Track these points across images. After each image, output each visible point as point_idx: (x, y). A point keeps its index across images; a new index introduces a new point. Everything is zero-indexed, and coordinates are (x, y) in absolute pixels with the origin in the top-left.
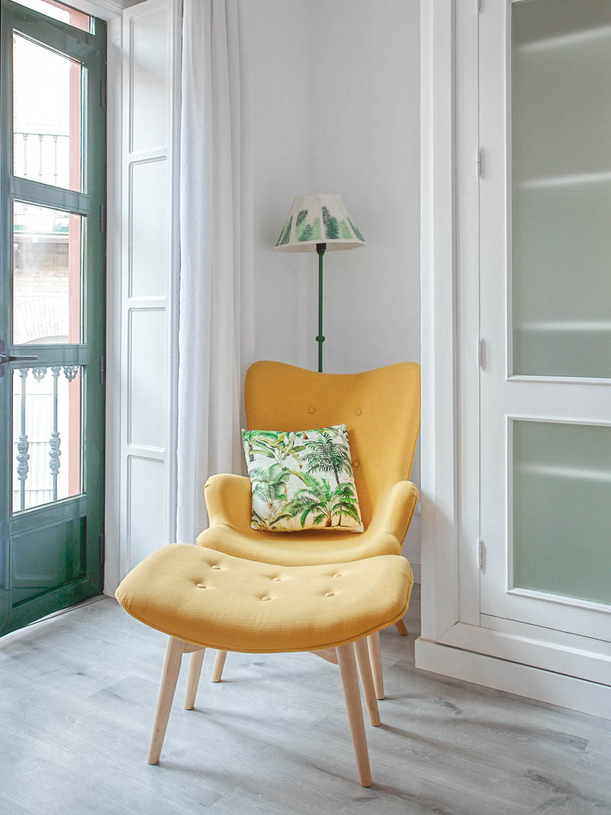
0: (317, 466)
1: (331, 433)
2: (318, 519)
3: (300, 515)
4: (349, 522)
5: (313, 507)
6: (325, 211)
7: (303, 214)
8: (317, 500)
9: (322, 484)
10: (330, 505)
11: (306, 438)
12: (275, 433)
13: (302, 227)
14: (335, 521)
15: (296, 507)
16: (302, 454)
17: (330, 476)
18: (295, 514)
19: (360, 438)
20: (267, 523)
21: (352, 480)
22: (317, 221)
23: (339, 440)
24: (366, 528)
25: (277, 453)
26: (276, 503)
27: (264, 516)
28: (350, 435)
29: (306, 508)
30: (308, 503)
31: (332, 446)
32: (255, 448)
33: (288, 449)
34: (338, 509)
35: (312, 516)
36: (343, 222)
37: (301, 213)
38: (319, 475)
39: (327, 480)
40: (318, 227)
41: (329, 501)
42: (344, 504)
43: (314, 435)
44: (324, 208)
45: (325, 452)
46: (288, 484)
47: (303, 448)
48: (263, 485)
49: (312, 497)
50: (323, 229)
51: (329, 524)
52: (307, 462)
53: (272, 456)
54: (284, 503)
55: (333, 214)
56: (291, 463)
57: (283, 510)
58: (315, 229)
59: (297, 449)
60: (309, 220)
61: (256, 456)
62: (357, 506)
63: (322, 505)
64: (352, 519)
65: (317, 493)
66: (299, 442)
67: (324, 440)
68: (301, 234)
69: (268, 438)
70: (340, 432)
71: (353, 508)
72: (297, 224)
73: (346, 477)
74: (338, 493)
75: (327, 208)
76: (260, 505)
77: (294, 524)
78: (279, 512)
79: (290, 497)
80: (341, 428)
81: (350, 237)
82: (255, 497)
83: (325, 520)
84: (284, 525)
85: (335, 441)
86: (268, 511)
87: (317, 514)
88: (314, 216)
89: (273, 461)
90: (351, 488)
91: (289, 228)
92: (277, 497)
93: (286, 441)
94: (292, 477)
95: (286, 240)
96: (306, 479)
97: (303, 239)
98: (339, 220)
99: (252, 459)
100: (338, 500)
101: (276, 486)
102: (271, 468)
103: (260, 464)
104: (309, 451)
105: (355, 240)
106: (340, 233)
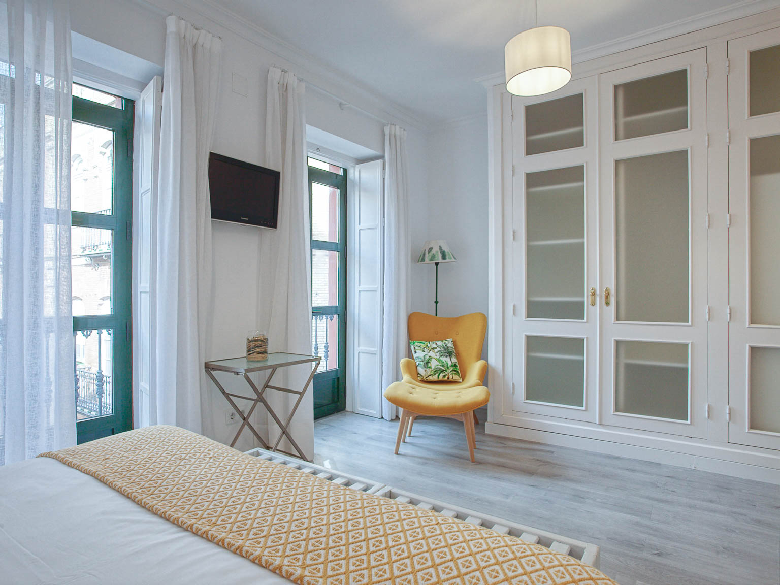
0: (442, 355)
1: (447, 342)
2: (444, 376)
3: (437, 375)
4: (456, 378)
5: (442, 371)
6: (440, 248)
7: (431, 249)
8: (444, 369)
9: (445, 362)
10: (449, 371)
11: (436, 344)
12: (424, 342)
13: (431, 254)
14: (451, 377)
15: (435, 371)
16: (436, 350)
17: (448, 359)
18: (435, 374)
19: (459, 344)
20: (425, 377)
21: (456, 361)
22: (437, 252)
23: (450, 345)
24: (463, 380)
25: (426, 350)
26: (427, 369)
27: (423, 375)
28: (454, 342)
29: (440, 372)
30: (440, 370)
31: (448, 347)
32: (416, 348)
33: (430, 348)
34: (452, 373)
35: (442, 375)
36: (448, 252)
37: (430, 249)
38: (444, 359)
39: (446, 360)
40: (438, 255)
41: (448, 369)
42: (454, 371)
43: (439, 343)
44: (440, 246)
45: (445, 350)
46: (431, 362)
47: (436, 348)
48: (421, 363)
49: (442, 367)
50: (440, 256)
51: (448, 378)
52: (438, 354)
53: (424, 352)
54: (430, 370)
55: (444, 249)
56: (432, 354)
57: (431, 373)
58: (436, 256)
59: (434, 348)
60: (433, 252)
61: (417, 351)
62: (459, 371)
63: (446, 371)
64: (458, 377)
65: (443, 366)
66: (434, 346)
67: (445, 345)
68: (430, 257)
69: (421, 344)
70: (450, 342)
71: (458, 372)
72: (428, 253)
73: (454, 360)
74: (452, 366)
75: (442, 246)
76: (421, 370)
77: (435, 378)
78: (429, 373)
79: (433, 368)
80: (450, 340)
81: (451, 259)
82: (418, 367)
83: (447, 377)
84: (431, 378)
85: (448, 345)
86: (424, 373)
87: (444, 374)
88: (436, 250)
89: (424, 354)
90: (457, 364)
91: (424, 254)
92: (428, 367)
93: (429, 345)
94: (433, 360)
95: (423, 260)
96: (439, 360)
97: (431, 260)
98: (446, 251)
99: (416, 352)
100: (452, 369)
101: (427, 363)
102: (424, 356)
103: (419, 354)
104: (438, 349)
105: (453, 260)
106: (447, 257)
